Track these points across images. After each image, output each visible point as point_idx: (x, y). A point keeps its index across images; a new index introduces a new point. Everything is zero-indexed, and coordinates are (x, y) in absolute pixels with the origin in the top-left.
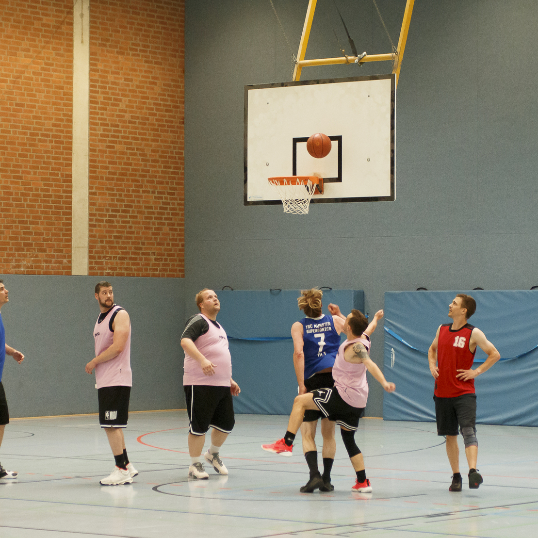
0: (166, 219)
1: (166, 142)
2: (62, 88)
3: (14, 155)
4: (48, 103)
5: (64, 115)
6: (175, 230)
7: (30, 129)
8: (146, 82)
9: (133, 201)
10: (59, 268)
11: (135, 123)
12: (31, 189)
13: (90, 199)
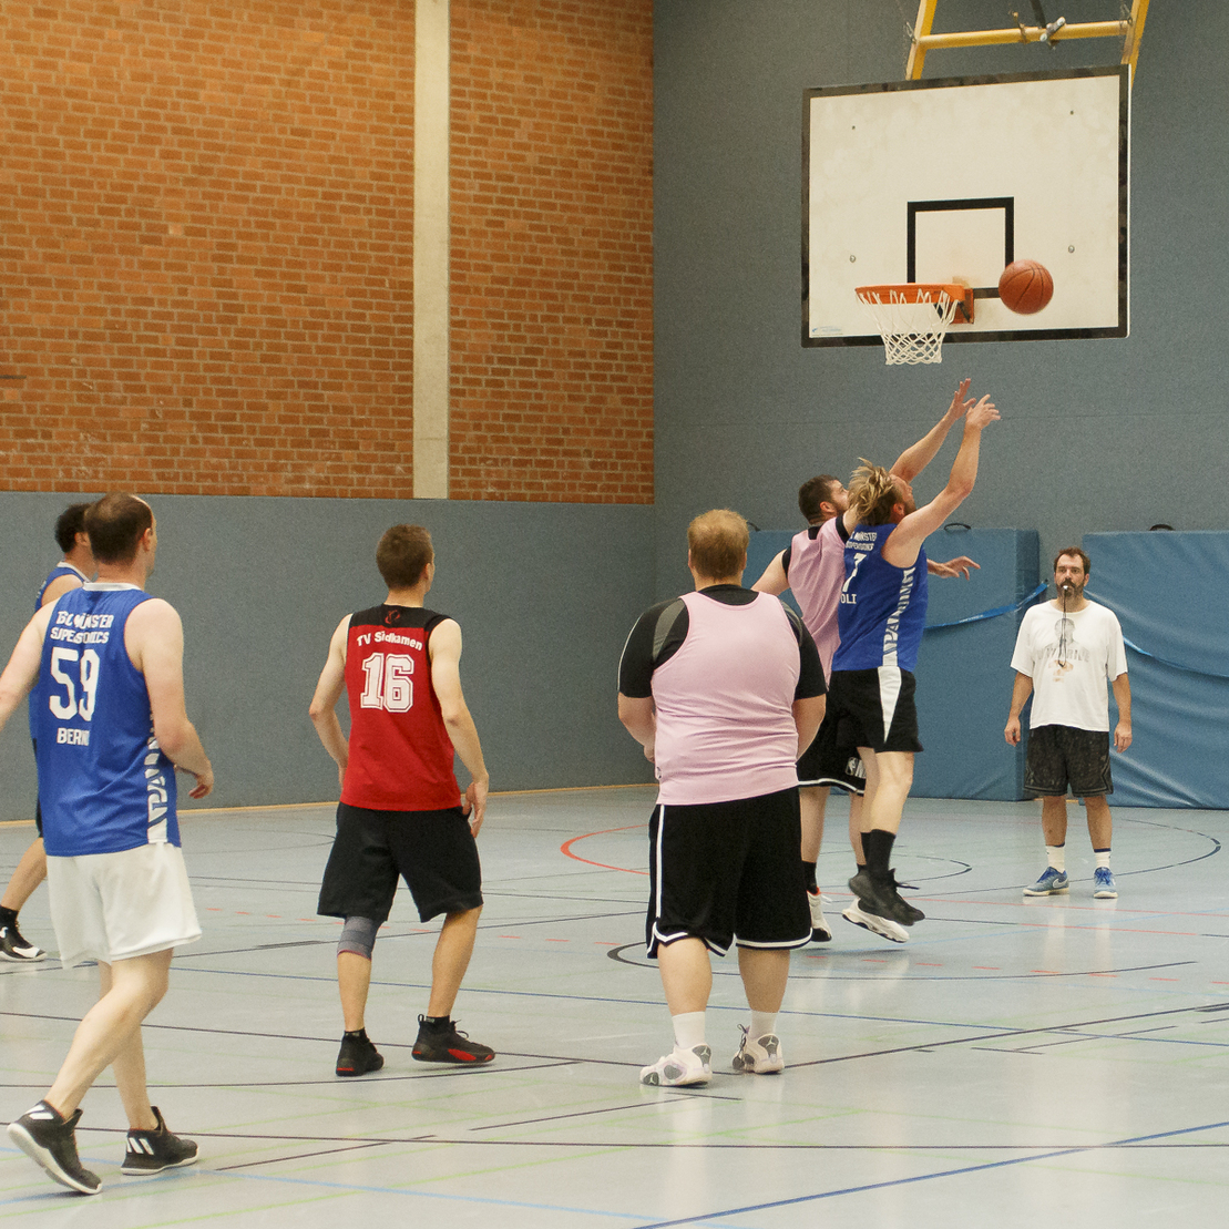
0: (614, 378)
1: (613, 213)
2: (391, 96)
3: (289, 240)
4: (361, 128)
5: (396, 155)
6: (634, 402)
7: (322, 183)
8: (572, 85)
9: (545, 341)
10: (386, 483)
11: (548, 172)
12: (326, 315)
13: (452, 335)
